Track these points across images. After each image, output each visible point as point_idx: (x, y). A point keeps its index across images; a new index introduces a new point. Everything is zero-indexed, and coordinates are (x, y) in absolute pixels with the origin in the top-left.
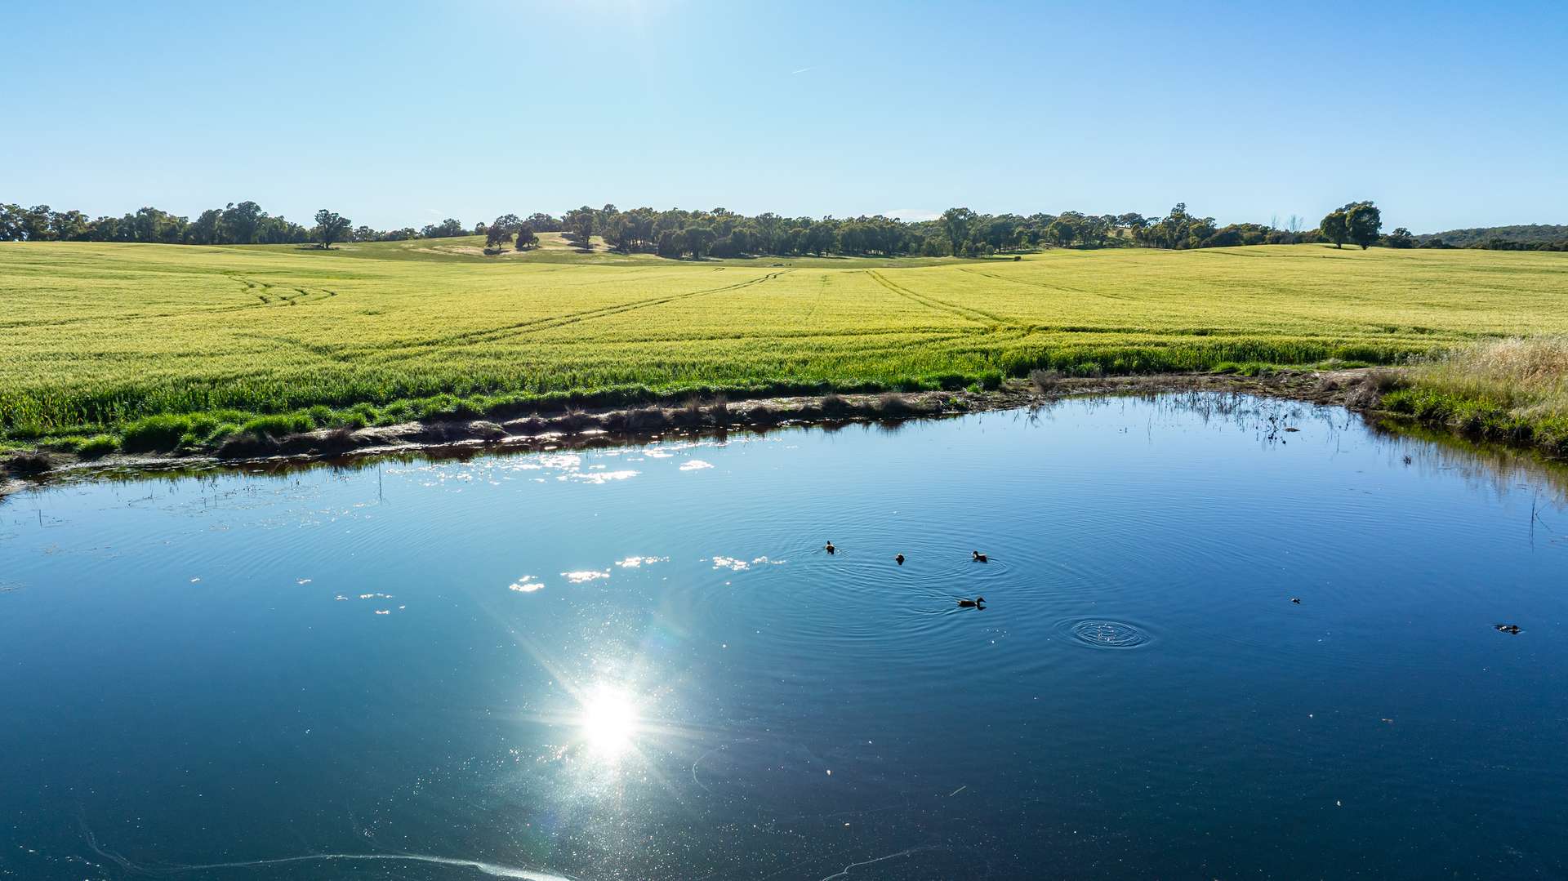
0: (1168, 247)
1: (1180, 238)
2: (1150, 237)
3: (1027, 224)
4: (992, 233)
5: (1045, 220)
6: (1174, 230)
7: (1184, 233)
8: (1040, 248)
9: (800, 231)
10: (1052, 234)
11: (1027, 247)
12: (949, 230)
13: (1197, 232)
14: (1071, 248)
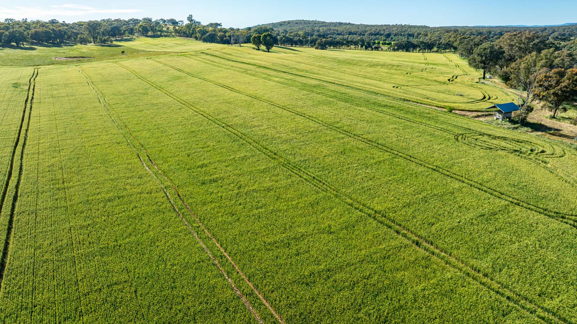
0: (187, 36)
1: (193, 33)
2: (181, 32)
3: (127, 23)
4: (111, 31)
5: (136, 21)
6: (190, 30)
7: (194, 32)
8: (134, 37)
9: (3, 33)
10: (139, 30)
11: (129, 36)
12: (90, 32)
13: (200, 31)
14: (148, 36)
